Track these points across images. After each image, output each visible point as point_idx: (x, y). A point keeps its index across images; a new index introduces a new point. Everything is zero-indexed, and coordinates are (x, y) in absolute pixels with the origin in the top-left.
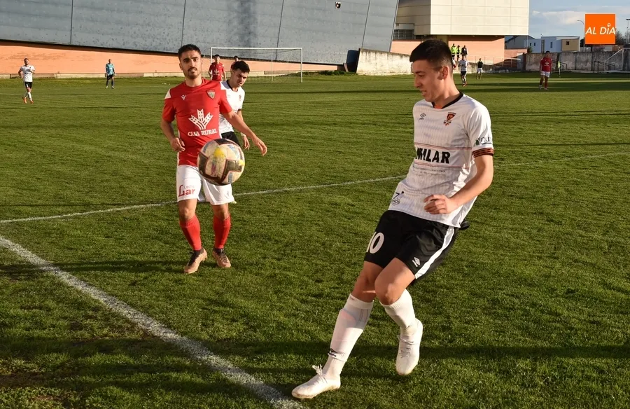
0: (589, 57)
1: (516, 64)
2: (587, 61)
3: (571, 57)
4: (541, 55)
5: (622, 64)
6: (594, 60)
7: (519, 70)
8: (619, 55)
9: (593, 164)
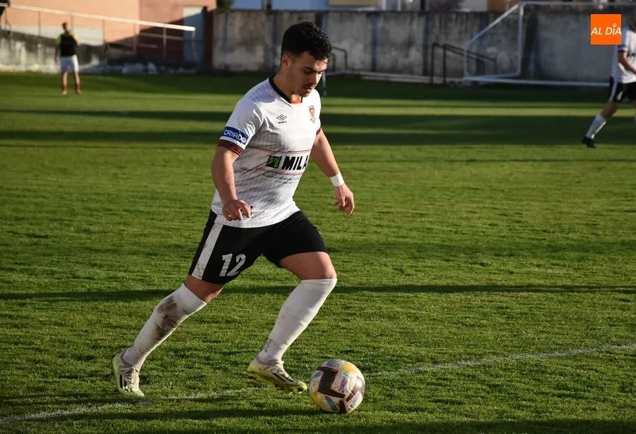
0: (417, 27)
1: (180, 44)
2: (409, 43)
3: (359, 27)
4: (263, 17)
5: (519, 54)
6: (432, 39)
7: (190, 65)
8: (510, 24)
9: (443, 394)
